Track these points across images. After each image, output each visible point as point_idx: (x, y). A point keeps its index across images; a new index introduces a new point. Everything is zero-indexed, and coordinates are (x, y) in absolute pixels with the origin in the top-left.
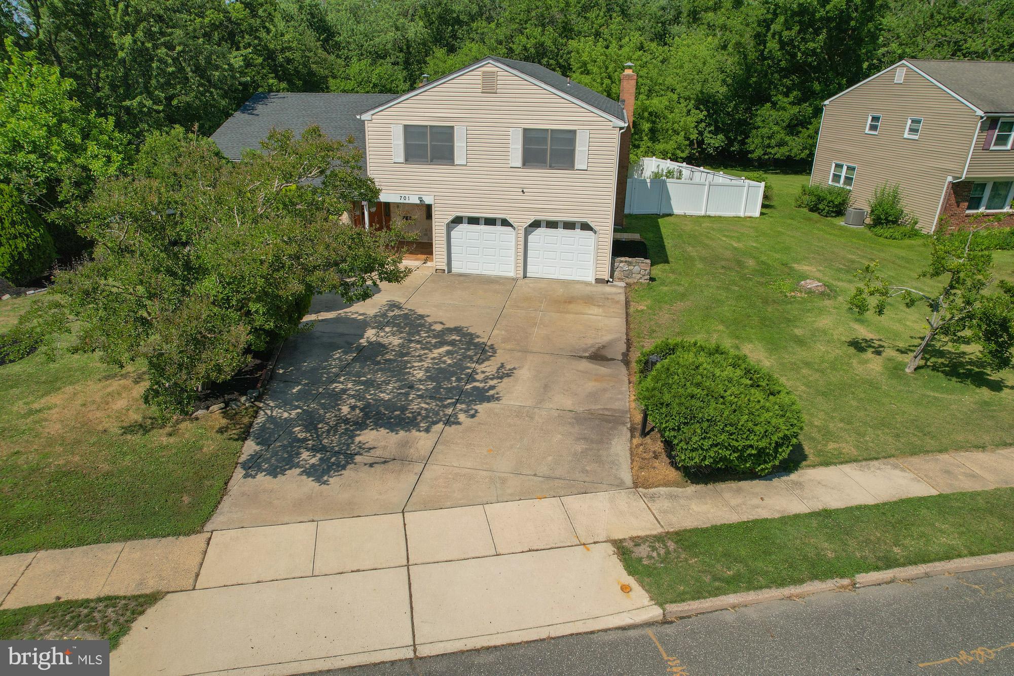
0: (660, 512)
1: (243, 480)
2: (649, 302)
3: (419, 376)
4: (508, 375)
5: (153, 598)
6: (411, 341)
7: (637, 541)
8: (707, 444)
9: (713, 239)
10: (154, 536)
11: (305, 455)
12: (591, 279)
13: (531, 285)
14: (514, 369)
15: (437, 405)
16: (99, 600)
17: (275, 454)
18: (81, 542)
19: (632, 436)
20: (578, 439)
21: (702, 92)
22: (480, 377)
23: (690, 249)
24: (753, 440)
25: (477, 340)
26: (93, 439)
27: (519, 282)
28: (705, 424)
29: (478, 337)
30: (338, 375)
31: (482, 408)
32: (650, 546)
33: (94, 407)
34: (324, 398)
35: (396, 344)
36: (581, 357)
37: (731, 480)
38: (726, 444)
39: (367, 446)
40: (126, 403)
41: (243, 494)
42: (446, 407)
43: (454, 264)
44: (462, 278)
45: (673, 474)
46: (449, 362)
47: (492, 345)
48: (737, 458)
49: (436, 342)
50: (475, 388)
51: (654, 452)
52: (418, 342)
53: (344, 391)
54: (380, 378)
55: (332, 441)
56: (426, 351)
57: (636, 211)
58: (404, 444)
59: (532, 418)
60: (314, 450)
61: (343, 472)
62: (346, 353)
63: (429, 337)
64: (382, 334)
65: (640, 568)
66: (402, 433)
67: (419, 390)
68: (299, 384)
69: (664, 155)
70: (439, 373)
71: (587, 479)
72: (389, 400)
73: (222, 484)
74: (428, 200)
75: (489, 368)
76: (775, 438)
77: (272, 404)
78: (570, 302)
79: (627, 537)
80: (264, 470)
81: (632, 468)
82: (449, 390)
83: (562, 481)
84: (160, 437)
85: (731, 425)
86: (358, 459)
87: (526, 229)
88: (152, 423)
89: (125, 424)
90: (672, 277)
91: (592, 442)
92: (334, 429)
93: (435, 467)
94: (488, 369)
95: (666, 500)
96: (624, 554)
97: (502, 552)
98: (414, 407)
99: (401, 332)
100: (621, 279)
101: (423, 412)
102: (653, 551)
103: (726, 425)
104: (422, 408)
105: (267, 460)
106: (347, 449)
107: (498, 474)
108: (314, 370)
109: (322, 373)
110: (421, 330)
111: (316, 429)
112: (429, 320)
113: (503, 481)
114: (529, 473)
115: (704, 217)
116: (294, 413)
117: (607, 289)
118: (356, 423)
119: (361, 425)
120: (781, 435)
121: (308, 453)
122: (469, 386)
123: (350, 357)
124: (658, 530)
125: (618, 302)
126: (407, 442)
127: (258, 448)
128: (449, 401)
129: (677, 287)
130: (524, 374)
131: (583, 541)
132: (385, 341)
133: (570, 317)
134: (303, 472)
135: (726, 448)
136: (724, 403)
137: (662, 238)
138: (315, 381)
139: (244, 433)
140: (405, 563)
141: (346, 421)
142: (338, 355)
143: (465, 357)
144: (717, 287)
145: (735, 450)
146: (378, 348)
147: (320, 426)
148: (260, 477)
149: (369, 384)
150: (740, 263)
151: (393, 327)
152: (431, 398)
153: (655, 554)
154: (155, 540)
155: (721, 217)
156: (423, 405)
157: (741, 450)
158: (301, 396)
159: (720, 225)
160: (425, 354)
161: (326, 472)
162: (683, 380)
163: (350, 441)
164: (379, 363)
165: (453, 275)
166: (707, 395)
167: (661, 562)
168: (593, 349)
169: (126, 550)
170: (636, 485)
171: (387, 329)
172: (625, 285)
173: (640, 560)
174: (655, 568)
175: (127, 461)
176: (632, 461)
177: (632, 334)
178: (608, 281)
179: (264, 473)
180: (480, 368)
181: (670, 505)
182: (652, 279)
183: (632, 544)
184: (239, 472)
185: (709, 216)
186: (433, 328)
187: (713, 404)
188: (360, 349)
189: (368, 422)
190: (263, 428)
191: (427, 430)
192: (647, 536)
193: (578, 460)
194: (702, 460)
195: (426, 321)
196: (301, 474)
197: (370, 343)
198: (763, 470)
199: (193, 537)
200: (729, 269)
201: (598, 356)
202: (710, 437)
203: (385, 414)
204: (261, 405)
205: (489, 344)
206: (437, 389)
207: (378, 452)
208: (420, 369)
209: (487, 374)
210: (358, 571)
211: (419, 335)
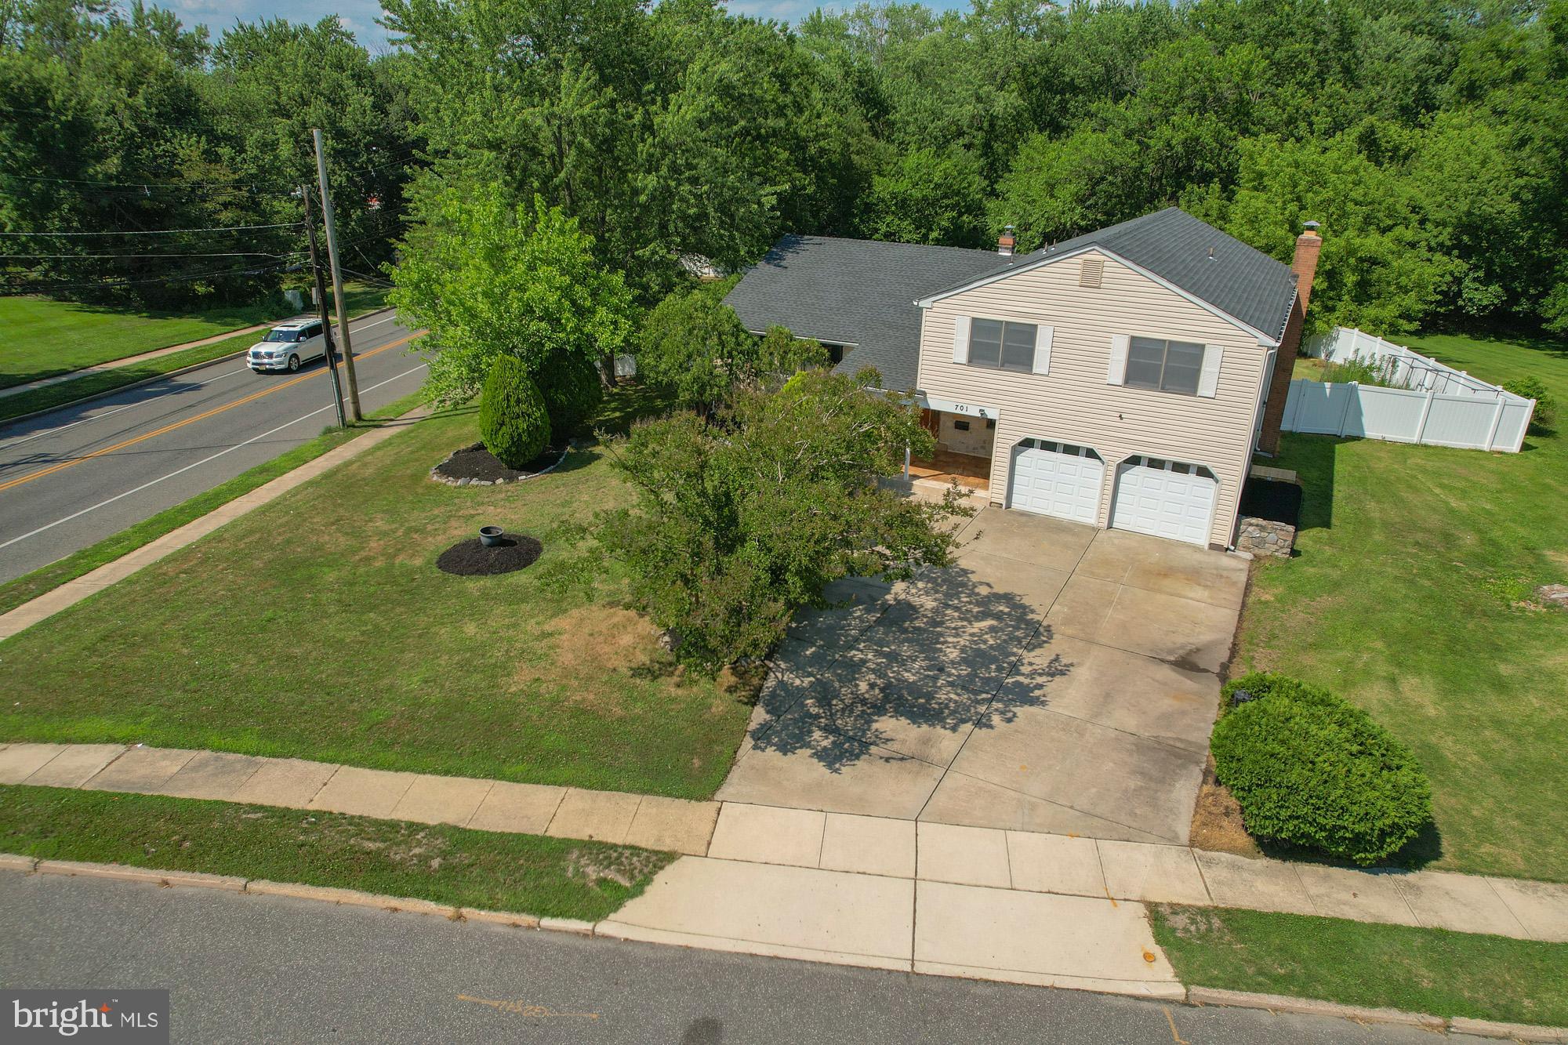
0: (1214, 881)
1: (751, 751)
2: (1280, 590)
3: (952, 656)
4: (1062, 673)
5: (670, 857)
6: (947, 606)
7: (1176, 909)
8: (1284, 814)
9: (1416, 490)
10: (669, 795)
11: (817, 734)
12: (1204, 543)
13: (1116, 541)
14: (1072, 665)
15: (969, 699)
16: (625, 847)
17: (785, 727)
18: (604, 787)
19: (1204, 782)
20: (1134, 772)
21: (1469, 214)
22: (1026, 669)
23: (1371, 505)
24: (1347, 821)
25: (1030, 616)
26: (605, 678)
27: (1100, 535)
28: (1283, 791)
29: (1033, 611)
30: (857, 640)
31: (1023, 711)
32: (1189, 918)
33: (601, 639)
34: (840, 668)
35: (929, 607)
36: (1162, 661)
37: (1319, 862)
38: (1310, 819)
39: (883, 736)
40: (632, 641)
41: (752, 768)
42: (978, 702)
43: (1015, 498)
44: (1024, 519)
45: (1243, 840)
46: (991, 642)
47: (1049, 626)
48: (1326, 838)
49: (978, 612)
50: (1018, 684)
51: (1227, 808)
52: (957, 609)
53: (864, 662)
54: (905, 651)
55: (846, 723)
56: (965, 623)
57: (1303, 426)
58: (926, 741)
59: (1082, 735)
60: (827, 730)
61: (856, 762)
62: (868, 611)
63: (970, 603)
64: (914, 591)
65: (1172, 939)
66: (925, 727)
67: (950, 675)
68: (813, 645)
69: (1376, 327)
70: (977, 656)
71: (1134, 825)
72: (914, 682)
73: (731, 752)
74: (991, 414)
75: (1038, 658)
76: (1379, 824)
77: (783, 665)
78: (1166, 575)
79: (1165, 902)
80: (774, 745)
81: (1193, 822)
82: (987, 681)
83: (1103, 821)
84: (668, 687)
85: (1318, 798)
86: (873, 749)
87: (1119, 465)
88: (660, 669)
89: (633, 665)
90: (1328, 551)
91: (1151, 779)
92: (848, 709)
93: (956, 775)
94: (1037, 661)
95: (1225, 870)
96: (1156, 919)
97: (1017, 887)
98: (942, 696)
99: (937, 592)
100: (1247, 549)
101: (952, 705)
102: (1192, 924)
103: (1311, 797)
104: (950, 700)
105: (778, 733)
106: (862, 736)
107: (1029, 798)
108: (831, 629)
109: (840, 635)
110: (962, 592)
111: (830, 705)
112: (974, 578)
113: (1033, 807)
114: (1064, 803)
115: (1415, 446)
116: (807, 680)
117: (1225, 561)
118: (874, 706)
119: (879, 710)
120: (1388, 822)
121: (820, 733)
122: (1010, 680)
123: (873, 617)
124: (1204, 902)
125: (1234, 584)
126: (929, 740)
127: (768, 717)
128: (984, 696)
129: (1329, 571)
130: (1083, 674)
131: (1111, 895)
132: (916, 601)
133: (1161, 598)
134: (815, 754)
135: (1310, 823)
136: (1312, 770)
137: (1331, 481)
138: (831, 645)
139: (753, 696)
140: (913, 875)
141: (864, 702)
142: (858, 613)
143: (1012, 638)
144: (1396, 577)
145: (1323, 828)
146: (907, 610)
147: (834, 702)
148: (770, 750)
149: (893, 657)
150: (1448, 539)
151: (928, 582)
152: (963, 688)
153: (1193, 928)
154: (668, 799)
155: (1446, 448)
156: (953, 696)
157: (1330, 830)
158: (816, 660)
159: (1437, 464)
160: (963, 627)
161: (839, 758)
162: (1264, 733)
163: (866, 727)
164: (906, 631)
165: (1013, 513)
166: (1293, 756)
167: (1199, 939)
168: (1181, 652)
169: (644, 803)
170: (1192, 843)
171: (920, 585)
172: (1252, 557)
173: (1174, 930)
174: (1189, 944)
175: (638, 709)
176: (1196, 812)
177: (1242, 636)
178: (1227, 549)
179: (774, 748)
180: (1028, 656)
181: (1229, 876)
182: (1294, 553)
183: (1169, 910)
184: (748, 742)
185: (1426, 446)
186: (977, 590)
187: (1298, 768)
188: (886, 608)
189: (887, 707)
190: (773, 694)
191: (954, 729)
192: (1190, 906)
193: (1128, 799)
194: (1277, 831)
195: (969, 580)
196: (811, 756)
197: (898, 602)
198: (1362, 859)
199: (704, 803)
200: (1427, 547)
201: (1187, 664)
202: (1288, 807)
203: (907, 700)
204: (772, 665)
205: (1045, 623)
206: (973, 676)
207: (894, 746)
208: (955, 647)
209: (1035, 667)
210: (864, 873)
211: (959, 598)
